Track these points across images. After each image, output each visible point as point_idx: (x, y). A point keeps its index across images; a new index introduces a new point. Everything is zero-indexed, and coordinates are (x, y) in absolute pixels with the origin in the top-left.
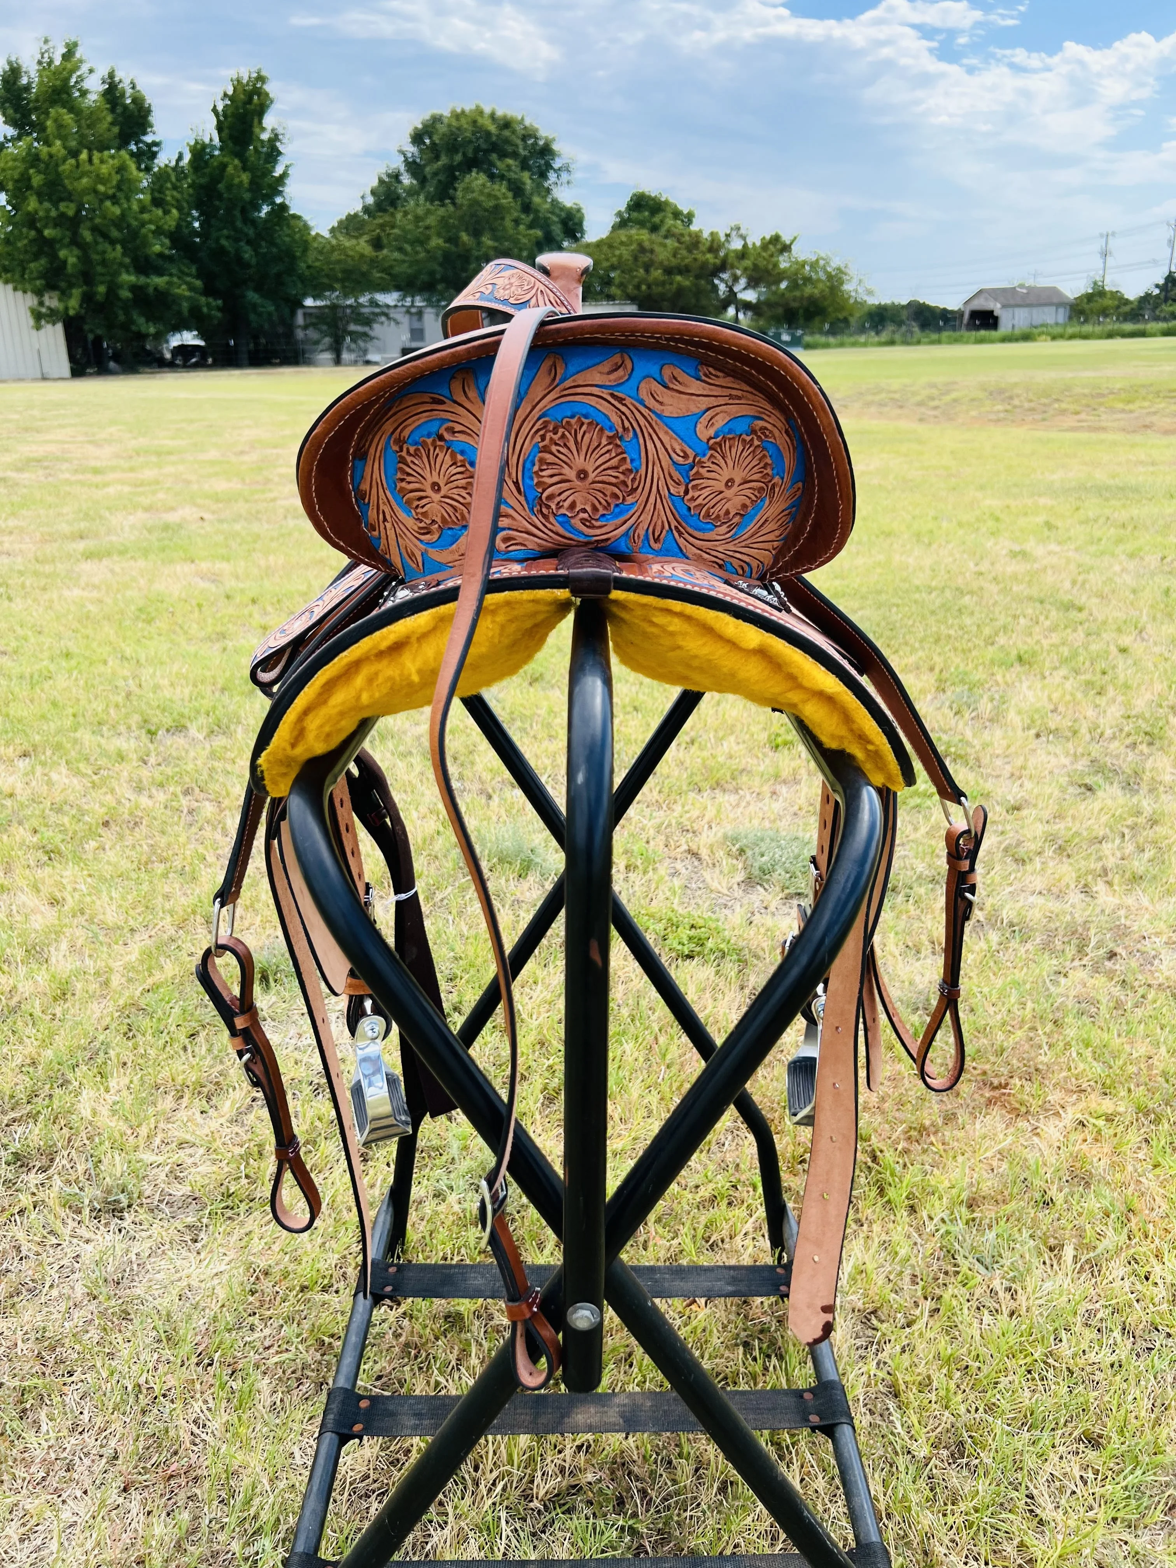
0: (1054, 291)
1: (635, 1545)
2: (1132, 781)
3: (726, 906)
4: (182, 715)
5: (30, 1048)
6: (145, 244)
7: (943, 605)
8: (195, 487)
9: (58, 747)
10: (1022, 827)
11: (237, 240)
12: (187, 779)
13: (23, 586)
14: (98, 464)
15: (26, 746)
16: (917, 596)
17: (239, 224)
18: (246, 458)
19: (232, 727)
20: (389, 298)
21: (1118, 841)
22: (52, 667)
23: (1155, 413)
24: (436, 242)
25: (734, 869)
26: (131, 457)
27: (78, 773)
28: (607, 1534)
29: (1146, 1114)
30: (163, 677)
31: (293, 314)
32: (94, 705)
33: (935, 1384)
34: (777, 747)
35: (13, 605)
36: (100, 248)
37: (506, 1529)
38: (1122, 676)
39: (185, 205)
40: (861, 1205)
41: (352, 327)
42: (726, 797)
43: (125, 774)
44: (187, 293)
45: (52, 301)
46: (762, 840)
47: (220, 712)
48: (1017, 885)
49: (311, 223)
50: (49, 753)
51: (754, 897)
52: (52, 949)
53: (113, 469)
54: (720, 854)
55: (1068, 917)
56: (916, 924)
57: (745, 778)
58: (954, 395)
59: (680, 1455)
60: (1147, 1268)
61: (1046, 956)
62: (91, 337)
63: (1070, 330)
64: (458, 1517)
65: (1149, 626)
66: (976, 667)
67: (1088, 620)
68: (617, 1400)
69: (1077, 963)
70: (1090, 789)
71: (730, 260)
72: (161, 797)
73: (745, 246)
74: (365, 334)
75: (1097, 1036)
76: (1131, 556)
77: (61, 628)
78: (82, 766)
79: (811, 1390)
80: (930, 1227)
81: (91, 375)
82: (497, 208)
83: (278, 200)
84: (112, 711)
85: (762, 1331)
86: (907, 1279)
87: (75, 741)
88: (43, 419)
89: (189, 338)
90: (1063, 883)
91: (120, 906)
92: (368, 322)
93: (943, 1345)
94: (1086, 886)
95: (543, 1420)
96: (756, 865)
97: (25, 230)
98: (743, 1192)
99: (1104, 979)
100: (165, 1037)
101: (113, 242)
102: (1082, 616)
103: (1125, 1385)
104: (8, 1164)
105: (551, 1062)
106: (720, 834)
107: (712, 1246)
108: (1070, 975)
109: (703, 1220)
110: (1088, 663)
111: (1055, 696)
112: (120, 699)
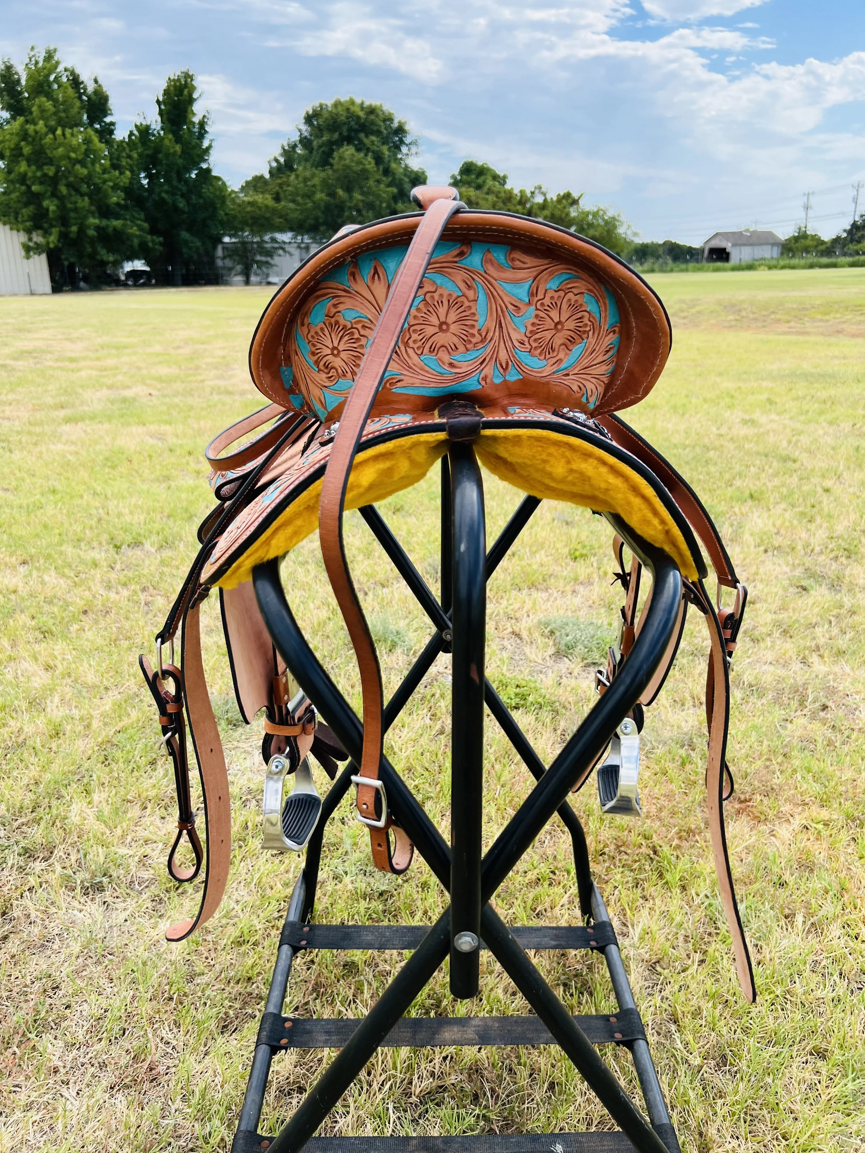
0: (770, 234)
1: (487, 1129)
2: (835, 584)
3: (541, 672)
4: (139, 535)
5: (34, 772)
6: (106, 196)
7: (694, 458)
8: (144, 372)
9: (48, 557)
10: (757, 616)
11: (174, 194)
12: (144, 580)
13: (20, 442)
14: (73, 355)
15: (25, 557)
16: (675, 451)
17: (175, 183)
18: (181, 351)
19: (177, 543)
20: (286, 237)
21: (826, 626)
22: (43, 500)
23: (844, 322)
24: (319, 196)
25: (547, 645)
26: (97, 350)
27: (64, 575)
28: (467, 1120)
29: (853, 821)
30: (124, 507)
31: (215, 248)
32: (75, 527)
33: (705, 1013)
34: (576, 558)
35: (13, 456)
36: (73, 199)
37: (393, 1117)
38: (826, 509)
39: (135, 169)
40: (646, 885)
41: (258, 258)
42: (540, 594)
43: (99, 576)
44: (138, 233)
45: (38, 238)
46: (567, 624)
47: (167, 532)
48: (754, 658)
49: (228, 184)
50: (42, 561)
51: (561, 666)
52: (48, 702)
53: (85, 358)
54: (536, 635)
55: (792, 681)
56: (681, 685)
57: (553, 580)
58: (698, 308)
59: (519, 1064)
60: (857, 931)
61: (777, 707)
62: (66, 263)
63: (782, 263)
64: (357, 1108)
65: (845, 473)
66: (720, 503)
67: (800, 469)
68: (473, 1023)
69: (799, 713)
70: (805, 589)
71: (534, 211)
72: (125, 593)
73: (545, 200)
74: (267, 263)
75: (815, 766)
76: (831, 423)
77: (49, 472)
78: (66, 571)
79: (615, 1016)
80: (697, 901)
81: (66, 291)
82: (364, 171)
83: (204, 166)
84: (87, 532)
85: (576, 976)
86: (681, 939)
87: (61, 553)
88: (32, 323)
89: (139, 265)
90: (788, 656)
91: (97, 671)
92: (270, 254)
93: (710, 986)
94: (804, 658)
95: (419, 1036)
96: (563, 642)
97: (17, 185)
98: (560, 876)
99: (819, 725)
100: (132, 765)
101: (82, 195)
102: (796, 466)
103: (842, 1014)
104: (20, 855)
105: (416, 782)
106: (535, 621)
107: (538, 914)
108: (794, 722)
109: (531, 896)
110: (801, 500)
111: (778, 523)
112: (93, 523)
